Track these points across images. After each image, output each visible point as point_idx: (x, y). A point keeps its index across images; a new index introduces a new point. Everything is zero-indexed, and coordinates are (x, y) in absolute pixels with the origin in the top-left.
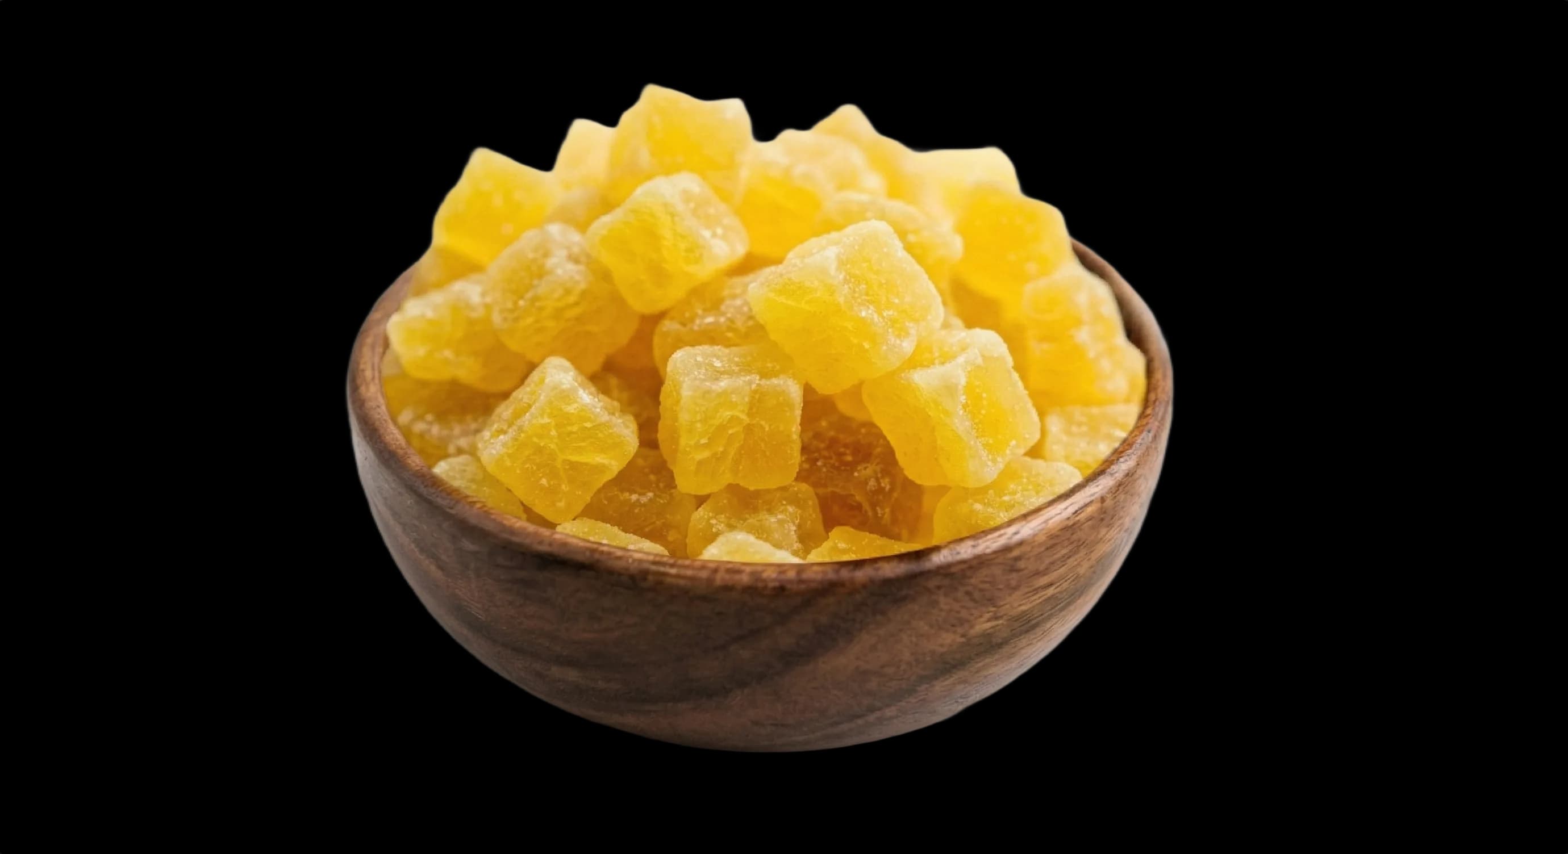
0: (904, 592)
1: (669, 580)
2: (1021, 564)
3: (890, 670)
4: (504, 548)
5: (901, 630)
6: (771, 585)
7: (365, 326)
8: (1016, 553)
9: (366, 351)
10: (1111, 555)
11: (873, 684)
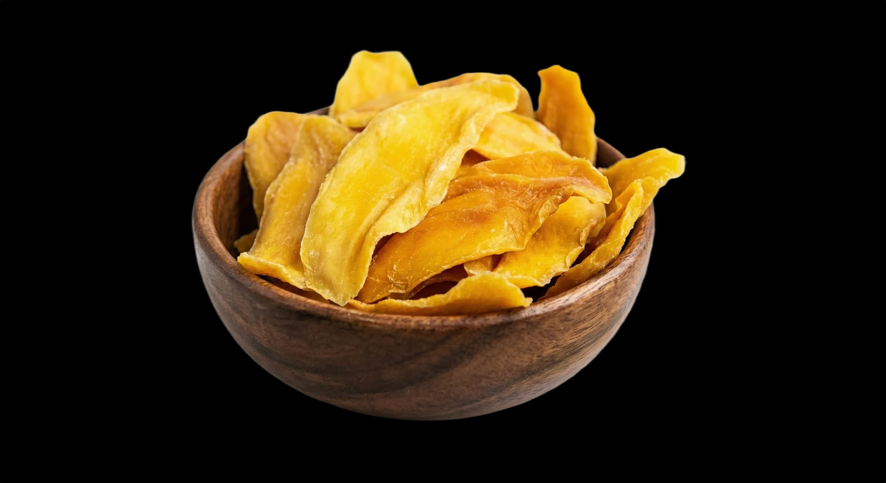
0: (501, 333)
1: (371, 326)
2: (570, 317)
3: (493, 375)
4: (279, 307)
5: (499, 353)
6: (428, 328)
7: (202, 185)
8: (567, 311)
9: (203, 199)
10: (620, 312)
11: (483, 384)
